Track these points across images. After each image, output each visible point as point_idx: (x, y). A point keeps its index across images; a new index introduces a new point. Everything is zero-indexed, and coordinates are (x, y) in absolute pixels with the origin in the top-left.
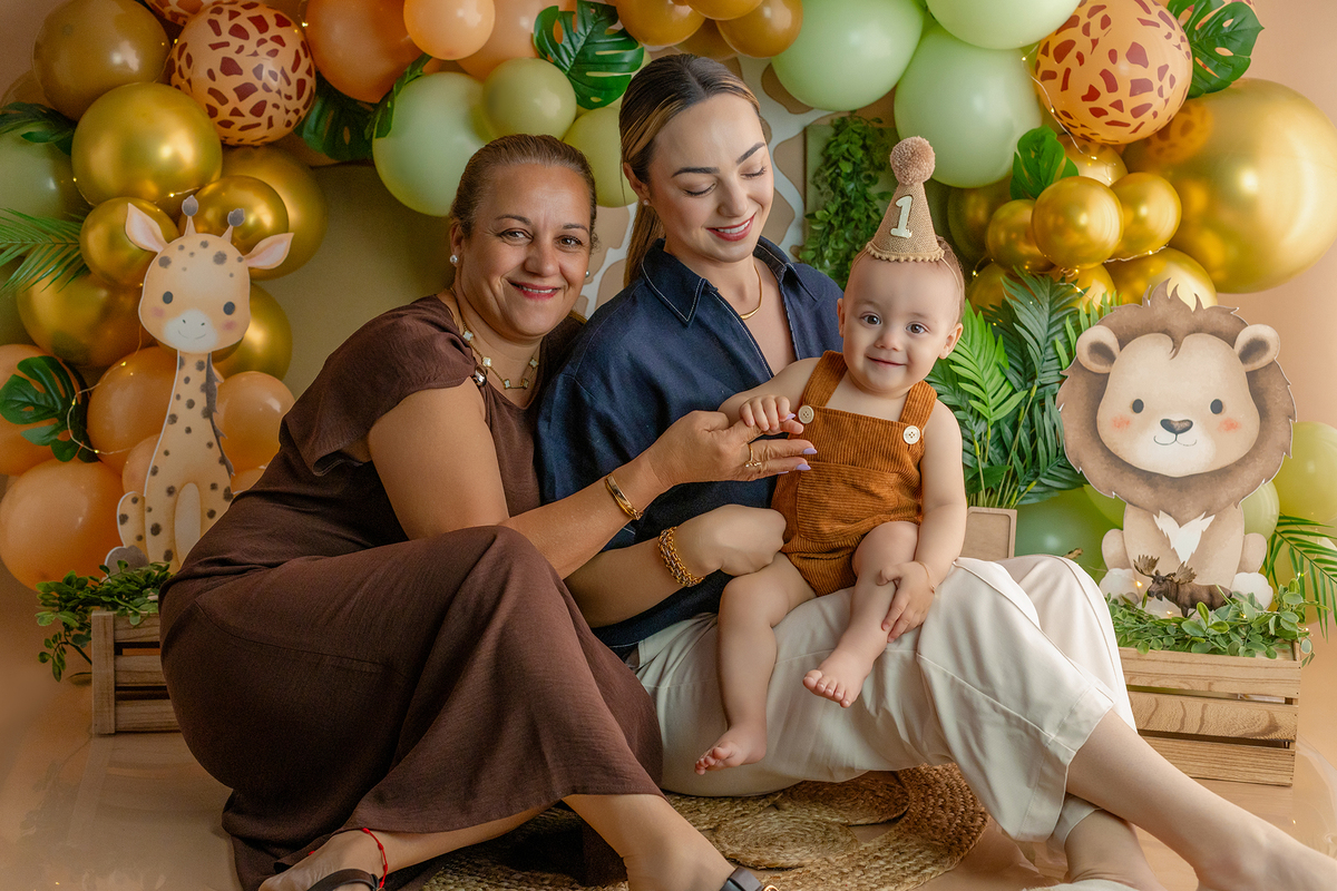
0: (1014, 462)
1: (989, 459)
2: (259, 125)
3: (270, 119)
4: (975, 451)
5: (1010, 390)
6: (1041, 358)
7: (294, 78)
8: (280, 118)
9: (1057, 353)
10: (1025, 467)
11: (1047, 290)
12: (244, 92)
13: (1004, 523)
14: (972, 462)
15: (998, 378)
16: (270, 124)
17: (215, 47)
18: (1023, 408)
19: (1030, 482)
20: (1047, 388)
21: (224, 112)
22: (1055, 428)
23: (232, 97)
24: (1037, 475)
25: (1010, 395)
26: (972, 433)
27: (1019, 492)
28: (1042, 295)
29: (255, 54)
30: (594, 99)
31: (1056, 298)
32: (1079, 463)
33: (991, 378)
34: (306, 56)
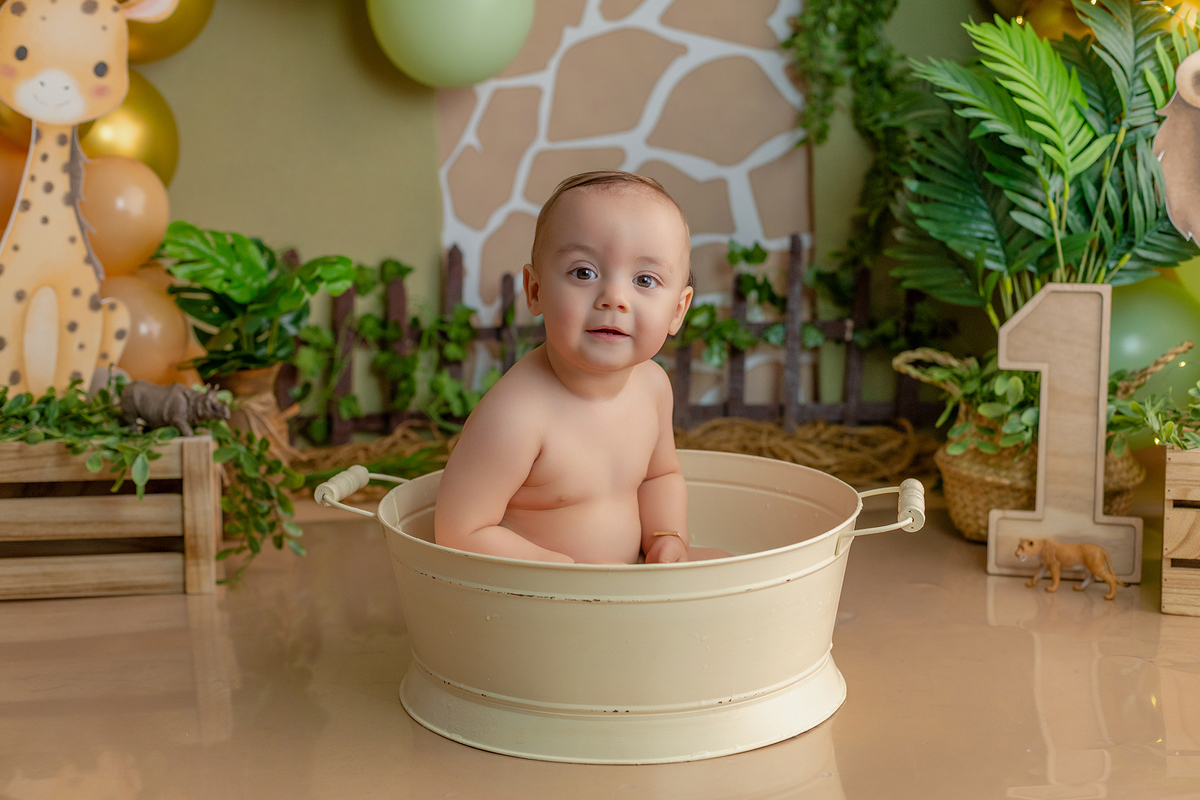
0: (1100, 226)
1: (1068, 229)
4: (1049, 215)
5: (1090, 136)
6: (1129, 91)
9: (1147, 84)
10: (1115, 236)
11: (1128, 10)
13: (1093, 303)
14: (1045, 230)
15: (1075, 120)
18: (1108, 159)
19: (1121, 256)
20: (1139, 131)
22: (1153, 179)
24: (1131, 245)
25: (1089, 144)
26: (1044, 190)
27: (1109, 270)
28: (1123, 15)
31: (1141, 18)
32: (1188, 227)
33: (1067, 118)
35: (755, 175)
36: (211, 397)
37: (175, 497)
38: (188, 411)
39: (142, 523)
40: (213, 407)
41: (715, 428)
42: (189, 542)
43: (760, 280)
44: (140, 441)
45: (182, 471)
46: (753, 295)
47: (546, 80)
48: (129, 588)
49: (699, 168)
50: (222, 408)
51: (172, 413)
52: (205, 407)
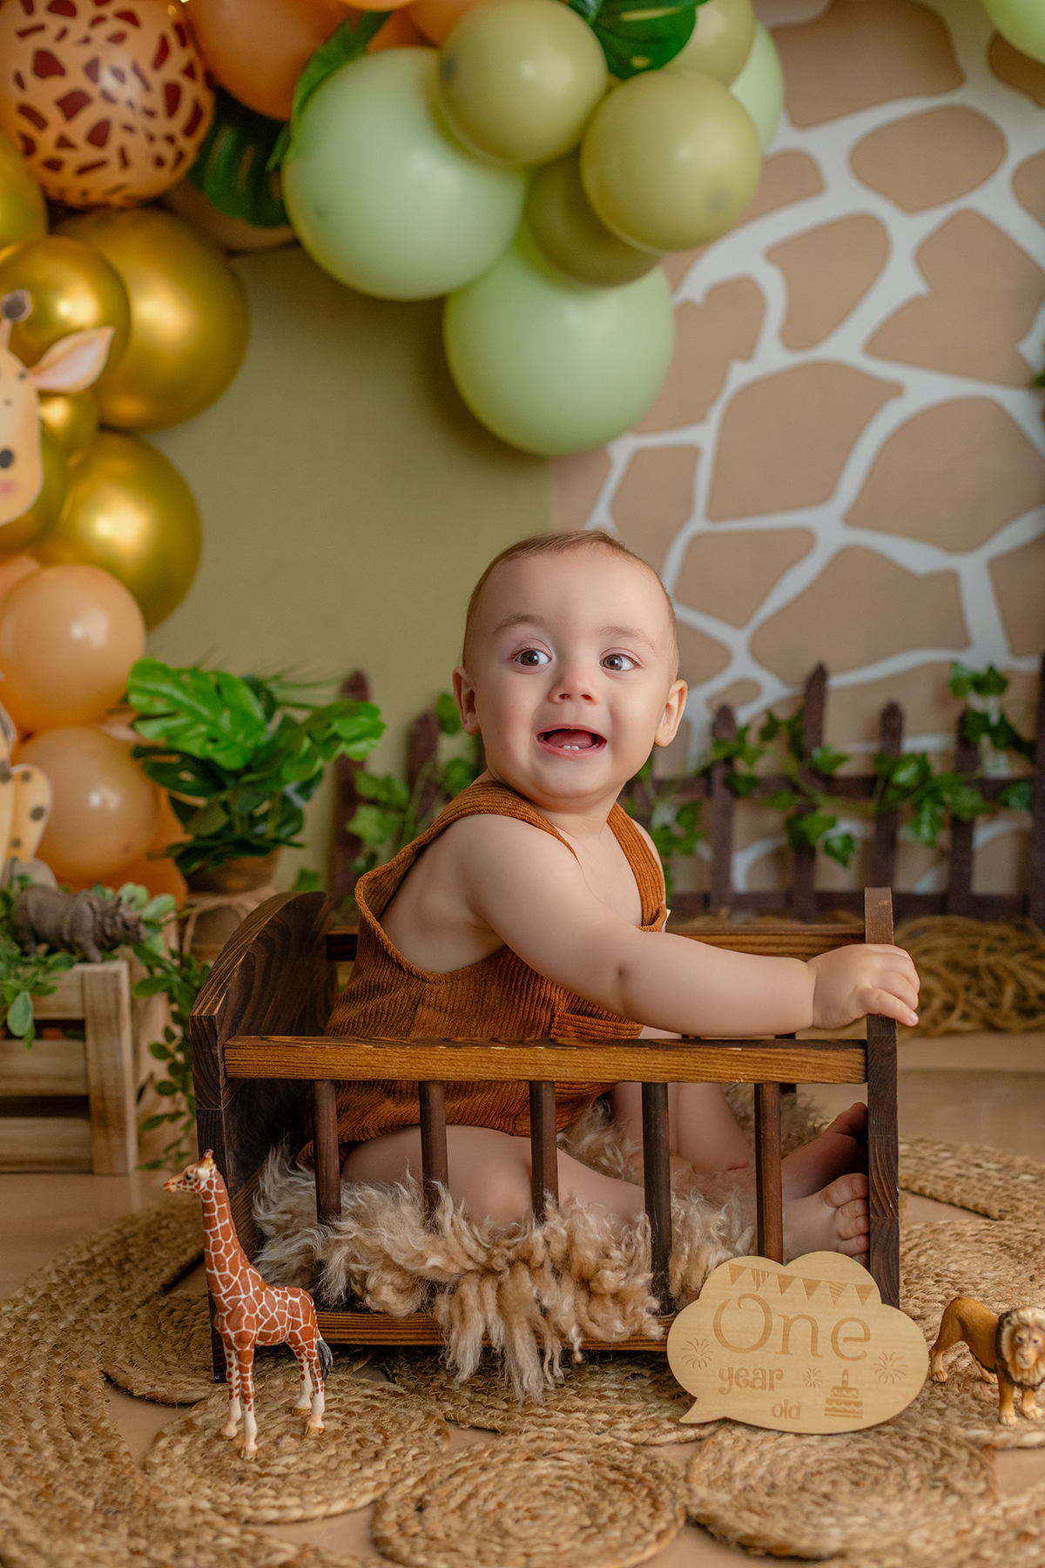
2: (101, 164)
3: (123, 154)
7: (158, 79)
8: (138, 148)
12: (72, 105)
16: (125, 162)
17: (23, 34)
21: (46, 142)
23: (53, 115)
29: (87, 40)
30: (639, 62)
34: (183, 43)
35: (997, 566)
36: (122, 910)
37: (77, 1044)
38: (94, 928)
39: (37, 1078)
40: (125, 925)
41: (925, 929)
42: (95, 1105)
43: (994, 719)
44: (30, 971)
45: (84, 1010)
46: (985, 741)
47: (704, 436)
48: (22, 1163)
49: (919, 558)
50: (136, 926)
51: (74, 930)
52: (114, 924)
